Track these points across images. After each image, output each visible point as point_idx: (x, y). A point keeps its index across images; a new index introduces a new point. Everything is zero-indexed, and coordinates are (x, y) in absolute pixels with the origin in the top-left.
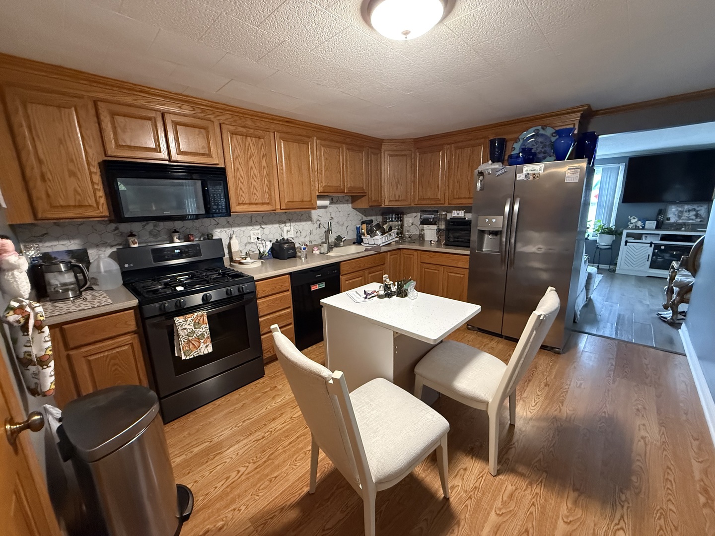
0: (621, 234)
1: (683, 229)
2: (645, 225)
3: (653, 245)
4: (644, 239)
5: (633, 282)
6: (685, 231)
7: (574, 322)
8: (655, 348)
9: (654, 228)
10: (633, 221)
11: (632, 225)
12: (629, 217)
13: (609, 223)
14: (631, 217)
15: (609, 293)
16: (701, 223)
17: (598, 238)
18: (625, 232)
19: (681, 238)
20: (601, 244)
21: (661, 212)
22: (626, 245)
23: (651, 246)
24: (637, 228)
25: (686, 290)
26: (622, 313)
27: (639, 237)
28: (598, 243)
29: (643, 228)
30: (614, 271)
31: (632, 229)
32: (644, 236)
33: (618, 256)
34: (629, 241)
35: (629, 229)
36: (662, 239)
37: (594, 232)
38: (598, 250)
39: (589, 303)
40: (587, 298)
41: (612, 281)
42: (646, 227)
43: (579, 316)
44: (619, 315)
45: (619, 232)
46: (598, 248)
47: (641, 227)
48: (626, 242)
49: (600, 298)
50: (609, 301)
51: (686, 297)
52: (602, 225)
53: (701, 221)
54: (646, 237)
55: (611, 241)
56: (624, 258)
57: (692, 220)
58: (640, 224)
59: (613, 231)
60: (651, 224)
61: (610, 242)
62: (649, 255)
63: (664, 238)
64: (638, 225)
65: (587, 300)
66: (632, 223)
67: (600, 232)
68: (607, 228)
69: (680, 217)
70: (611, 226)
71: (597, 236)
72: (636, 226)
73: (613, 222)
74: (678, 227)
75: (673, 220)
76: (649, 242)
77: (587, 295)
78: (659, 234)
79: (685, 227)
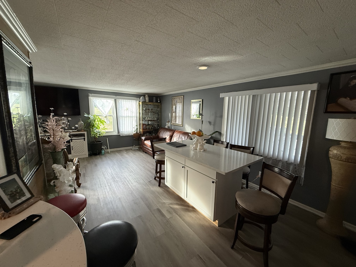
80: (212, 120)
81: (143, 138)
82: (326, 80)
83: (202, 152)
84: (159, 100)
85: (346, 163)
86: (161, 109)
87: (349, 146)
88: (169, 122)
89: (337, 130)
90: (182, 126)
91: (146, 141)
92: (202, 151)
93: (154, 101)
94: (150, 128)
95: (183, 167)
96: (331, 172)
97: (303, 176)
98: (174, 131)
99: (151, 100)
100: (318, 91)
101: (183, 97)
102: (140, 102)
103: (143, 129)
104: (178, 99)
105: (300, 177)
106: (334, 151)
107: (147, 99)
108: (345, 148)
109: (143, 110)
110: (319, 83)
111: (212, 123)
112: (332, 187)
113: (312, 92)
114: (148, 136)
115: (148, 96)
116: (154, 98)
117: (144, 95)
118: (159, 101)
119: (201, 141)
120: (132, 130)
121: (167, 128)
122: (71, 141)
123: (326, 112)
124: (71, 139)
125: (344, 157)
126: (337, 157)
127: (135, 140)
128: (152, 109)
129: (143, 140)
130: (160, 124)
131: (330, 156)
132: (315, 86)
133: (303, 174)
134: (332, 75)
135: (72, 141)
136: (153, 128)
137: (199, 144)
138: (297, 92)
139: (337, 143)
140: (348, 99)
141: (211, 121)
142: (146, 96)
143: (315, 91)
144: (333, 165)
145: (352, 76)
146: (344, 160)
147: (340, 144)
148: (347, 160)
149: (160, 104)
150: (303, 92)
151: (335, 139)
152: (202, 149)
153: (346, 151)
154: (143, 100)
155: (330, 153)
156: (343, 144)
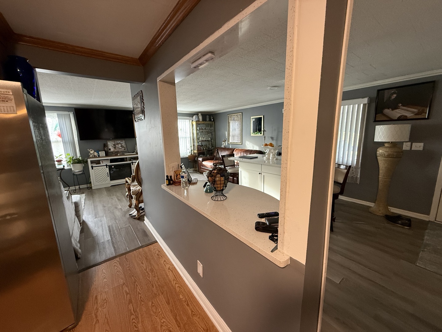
0: (87, 162)
1: (119, 154)
2: (99, 154)
3: (108, 166)
4: (102, 163)
5: (105, 193)
6: (120, 156)
7: (77, 258)
8: (142, 247)
9: (105, 155)
10: (92, 152)
11: (92, 155)
12: (88, 150)
13: (76, 155)
14: (89, 150)
15: (95, 209)
16: (125, 150)
17: (72, 167)
18: (89, 160)
19: (120, 160)
20: (76, 171)
21: (105, 145)
22: (92, 169)
23: (107, 167)
24: (95, 157)
25: (139, 195)
26: (110, 224)
27: (98, 162)
28: (73, 171)
29: (99, 156)
30: (91, 188)
31: (92, 158)
32: (101, 161)
33: (90, 177)
34: (93, 166)
35: (91, 158)
36: (111, 162)
37: (67, 163)
38: (75, 176)
39: (84, 226)
40: (80, 224)
41: (93, 197)
42: (100, 155)
43: (80, 250)
44: (109, 227)
45: (85, 161)
46: (74, 174)
47: (97, 156)
48: (92, 167)
49: (90, 216)
50: (97, 216)
51: (141, 199)
52: (72, 157)
53: (124, 149)
54: (102, 162)
55: (83, 168)
56: (94, 178)
57: (121, 149)
58: (96, 154)
59: (81, 161)
60: (102, 153)
61: (81, 169)
62: (108, 173)
63: (112, 161)
64: (95, 155)
65: (81, 224)
66: (91, 154)
67: (72, 163)
68: (76, 159)
69: (115, 148)
70: (78, 157)
71: (71, 166)
72: (94, 156)
73: (78, 155)
74: (116, 153)
75: (112, 150)
76: (105, 165)
77: (79, 221)
78: (108, 159)
79: (119, 153)
80: (274, 135)
81: (200, 159)
82: (374, 94)
83: (274, 161)
84: (212, 118)
85: (388, 158)
86: (215, 128)
87: (391, 146)
88: (225, 141)
89: (381, 134)
90: (241, 144)
91: (204, 162)
92: (275, 159)
93: (208, 120)
94: (204, 149)
95: (260, 174)
96: (379, 168)
97: (359, 176)
98: (233, 150)
99: (204, 119)
100: (369, 104)
101: (241, 114)
102: (193, 121)
103: (198, 150)
104: (236, 116)
105: (357, 177)
106: (380, 151)
107: (201, 118)
108: (387, 147)
109: (197, 130)
110: (369, 97)
111: (275, 139)
112: (380, 179)
113: (364, 105)
114: (204, 157)
115: (201, 114)
116: (208, 116)
117: (197, 114)
118: (212, 120)
119: (273, 151)
120: (186, 152)
121: (223, 147)
122: (131, 164)
123: (375, 121)
124: (132, 162)
125: (386, 154)
126: (381, 155)
127: (190, 161)
128: (205, 129)
129: (200, 161)
130: (214, 144)
131: (378, 155)
132: (365, 100)
133: (359, 174)
134: (379, 91)
135: (133, 164)
136: (207, 148)
137: (271, 154)
138: (352, 106)
139: (381, 144)
140: (391, 109)
141: (273, 137)
142: (200, 114)
143: (366, 104)
144: (380, 162)
145: (392, 92)
146: (386, 156)
147: (385, 145)
148: (388, 156)
149: (214, 123)
150: (357, 105)
151: (380, 141)
152: (274, 158)
153: (387, 150)
154: (196, 119)
155: (378, 152)
156: (386, 145)
